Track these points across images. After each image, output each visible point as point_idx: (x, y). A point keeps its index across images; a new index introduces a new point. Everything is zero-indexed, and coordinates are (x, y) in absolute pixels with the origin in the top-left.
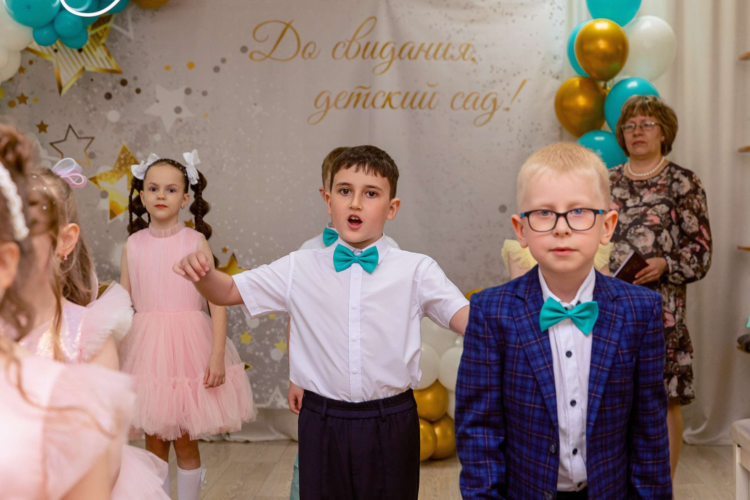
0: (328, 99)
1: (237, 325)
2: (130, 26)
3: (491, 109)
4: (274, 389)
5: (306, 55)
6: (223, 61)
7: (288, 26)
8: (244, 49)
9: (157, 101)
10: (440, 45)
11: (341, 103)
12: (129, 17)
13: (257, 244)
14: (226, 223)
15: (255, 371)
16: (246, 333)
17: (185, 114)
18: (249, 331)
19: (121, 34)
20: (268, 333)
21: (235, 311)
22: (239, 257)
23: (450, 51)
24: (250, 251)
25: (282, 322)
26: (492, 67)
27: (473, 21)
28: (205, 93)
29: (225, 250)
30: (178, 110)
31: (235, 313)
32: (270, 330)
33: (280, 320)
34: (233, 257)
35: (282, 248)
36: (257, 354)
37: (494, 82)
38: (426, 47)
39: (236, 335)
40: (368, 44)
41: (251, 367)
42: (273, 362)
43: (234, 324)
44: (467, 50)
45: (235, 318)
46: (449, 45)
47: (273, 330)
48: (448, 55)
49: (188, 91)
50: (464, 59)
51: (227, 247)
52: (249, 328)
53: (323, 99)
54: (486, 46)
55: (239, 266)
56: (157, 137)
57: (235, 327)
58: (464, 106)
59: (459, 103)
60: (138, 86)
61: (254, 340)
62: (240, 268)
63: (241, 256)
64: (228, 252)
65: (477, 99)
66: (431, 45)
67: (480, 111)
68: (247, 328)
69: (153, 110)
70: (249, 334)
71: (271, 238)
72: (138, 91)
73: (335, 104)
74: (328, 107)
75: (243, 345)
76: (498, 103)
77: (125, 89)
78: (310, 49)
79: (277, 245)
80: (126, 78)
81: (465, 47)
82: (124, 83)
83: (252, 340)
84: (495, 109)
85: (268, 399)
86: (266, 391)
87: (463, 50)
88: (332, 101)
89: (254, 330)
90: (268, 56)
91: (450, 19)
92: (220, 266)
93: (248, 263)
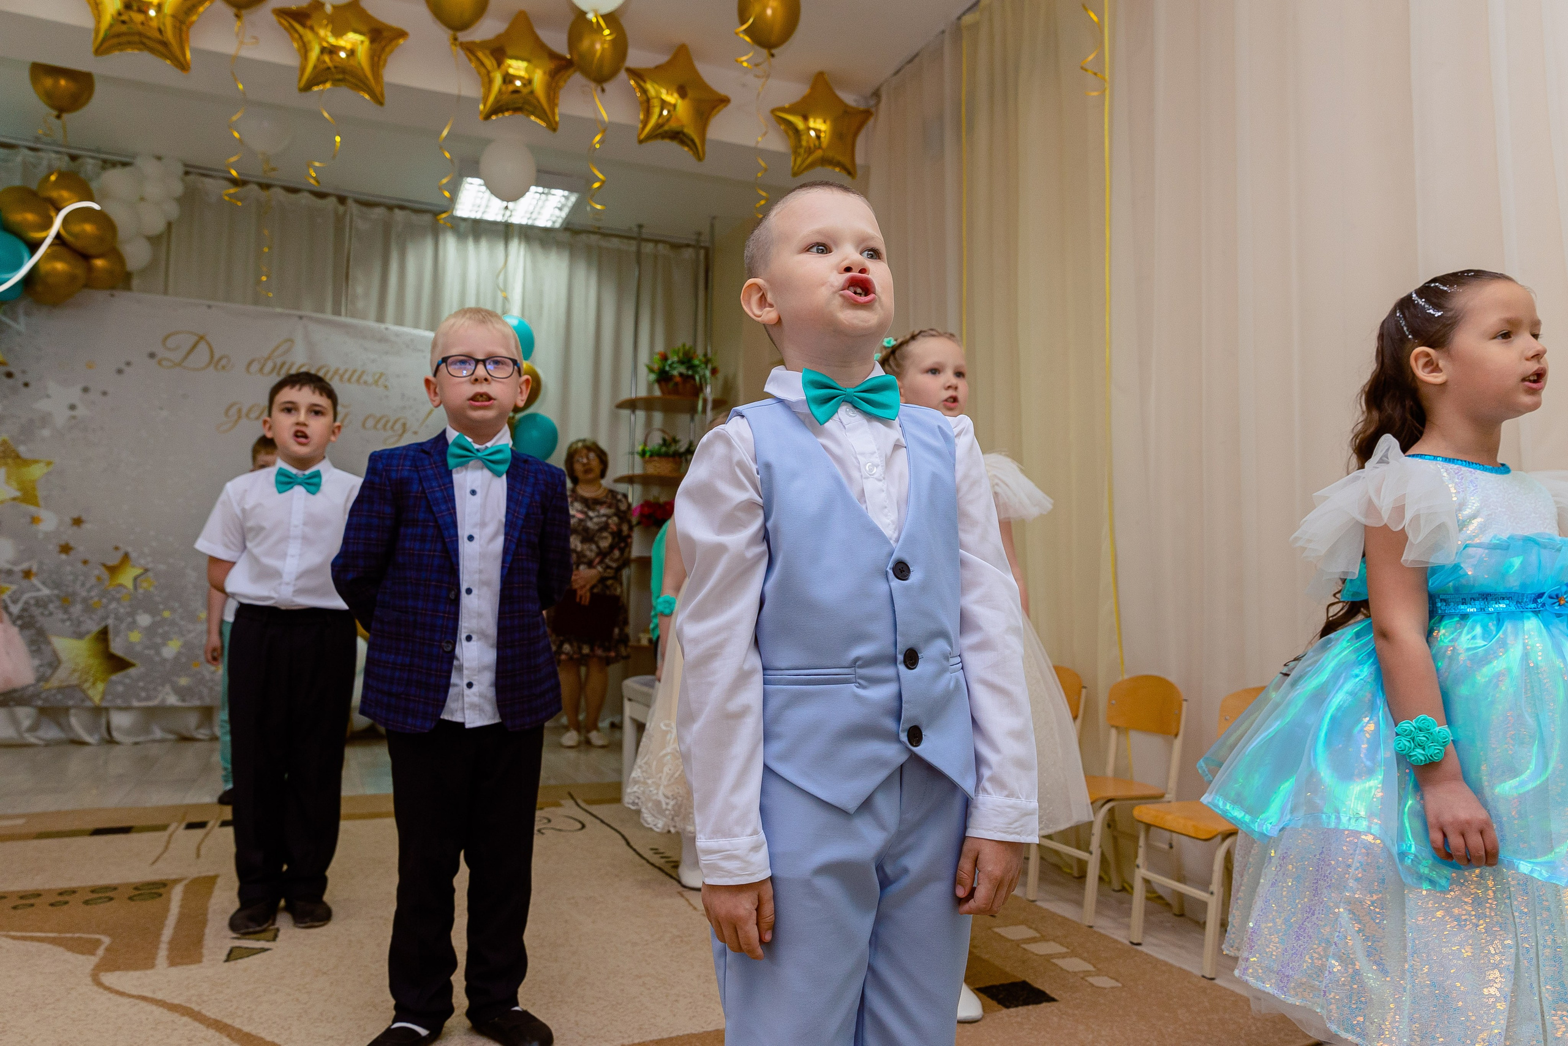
0: (240, 411)
1: (125, 623)
2: (22, 319)
3: (400, 432)
4: (163, 685)
5: (219, 367)
6: (128, 364)
7: (201, 338)
8: (152, 355)
9: (48, 396)
10: (354, 371)
11: (253, 415)
12: (21, 311)
13: (154, 544)
14: (120, 521)
15: (142, 669)
16: (136, 631)
17: (81, 412)
18: (139, 629)
19: (9, 326)
20: (160, 631)
21: (124, 609)
22: (133, 555)
23: (365, 377)
24: (146, 550)
25: (177, 620)
26: (403, 395)
27: (387, 353)
28: (105, 393)
29: (117, 548)
30: (73, 407)
31: (124, 612)
32: (162, 629)
33: (174, 619)
34: (126, 555)
36: (147, 652)
37: (404, 408)
38: (341, 372)
39: (123, 634)
40: (283, 364)
41: (139, 665)
42: (165, 660)
43: (121, 623)
44: (380, 377)
45: (125, 616)
46: (363, 372)
47: (166, 628)
48: (362, 381)
49: (86, 390)
50: (377, 385)
51: (121, 545)
52: (139, 626)
53: (234, 410)
54: (398, 376)
55: (132, 565)
56: (46, 433)
57: (123, 626)
58: (375, 427)
59: (370, 423)
60: (27, 380)
61: (144, 638)
62: (133, 567)
63: (135, 555)
64: (120, 550)
65: (387, 422)
66: (346, 371)
67: (390, 433)
68: (136, 626)
69: (43, 405)
70: (140, 632)
72: (26, 385)
73: (247, 415)
74: (239, 417)
75: (131, 643)
76: (408, 426)
77: (10, 382)
78: (224, 362)
80: (12, 369)
81: (378, 375)
82: (9, 375)
83: (141, 638)
84: (404, 431)
85: (156, 697)
86: (155, 689)
87: (376, 377)
88: (244, 411)
89: (145, 628)
90: (179, 365)
91: (366, 349)
92: (110, 563)
93: (142, 562)
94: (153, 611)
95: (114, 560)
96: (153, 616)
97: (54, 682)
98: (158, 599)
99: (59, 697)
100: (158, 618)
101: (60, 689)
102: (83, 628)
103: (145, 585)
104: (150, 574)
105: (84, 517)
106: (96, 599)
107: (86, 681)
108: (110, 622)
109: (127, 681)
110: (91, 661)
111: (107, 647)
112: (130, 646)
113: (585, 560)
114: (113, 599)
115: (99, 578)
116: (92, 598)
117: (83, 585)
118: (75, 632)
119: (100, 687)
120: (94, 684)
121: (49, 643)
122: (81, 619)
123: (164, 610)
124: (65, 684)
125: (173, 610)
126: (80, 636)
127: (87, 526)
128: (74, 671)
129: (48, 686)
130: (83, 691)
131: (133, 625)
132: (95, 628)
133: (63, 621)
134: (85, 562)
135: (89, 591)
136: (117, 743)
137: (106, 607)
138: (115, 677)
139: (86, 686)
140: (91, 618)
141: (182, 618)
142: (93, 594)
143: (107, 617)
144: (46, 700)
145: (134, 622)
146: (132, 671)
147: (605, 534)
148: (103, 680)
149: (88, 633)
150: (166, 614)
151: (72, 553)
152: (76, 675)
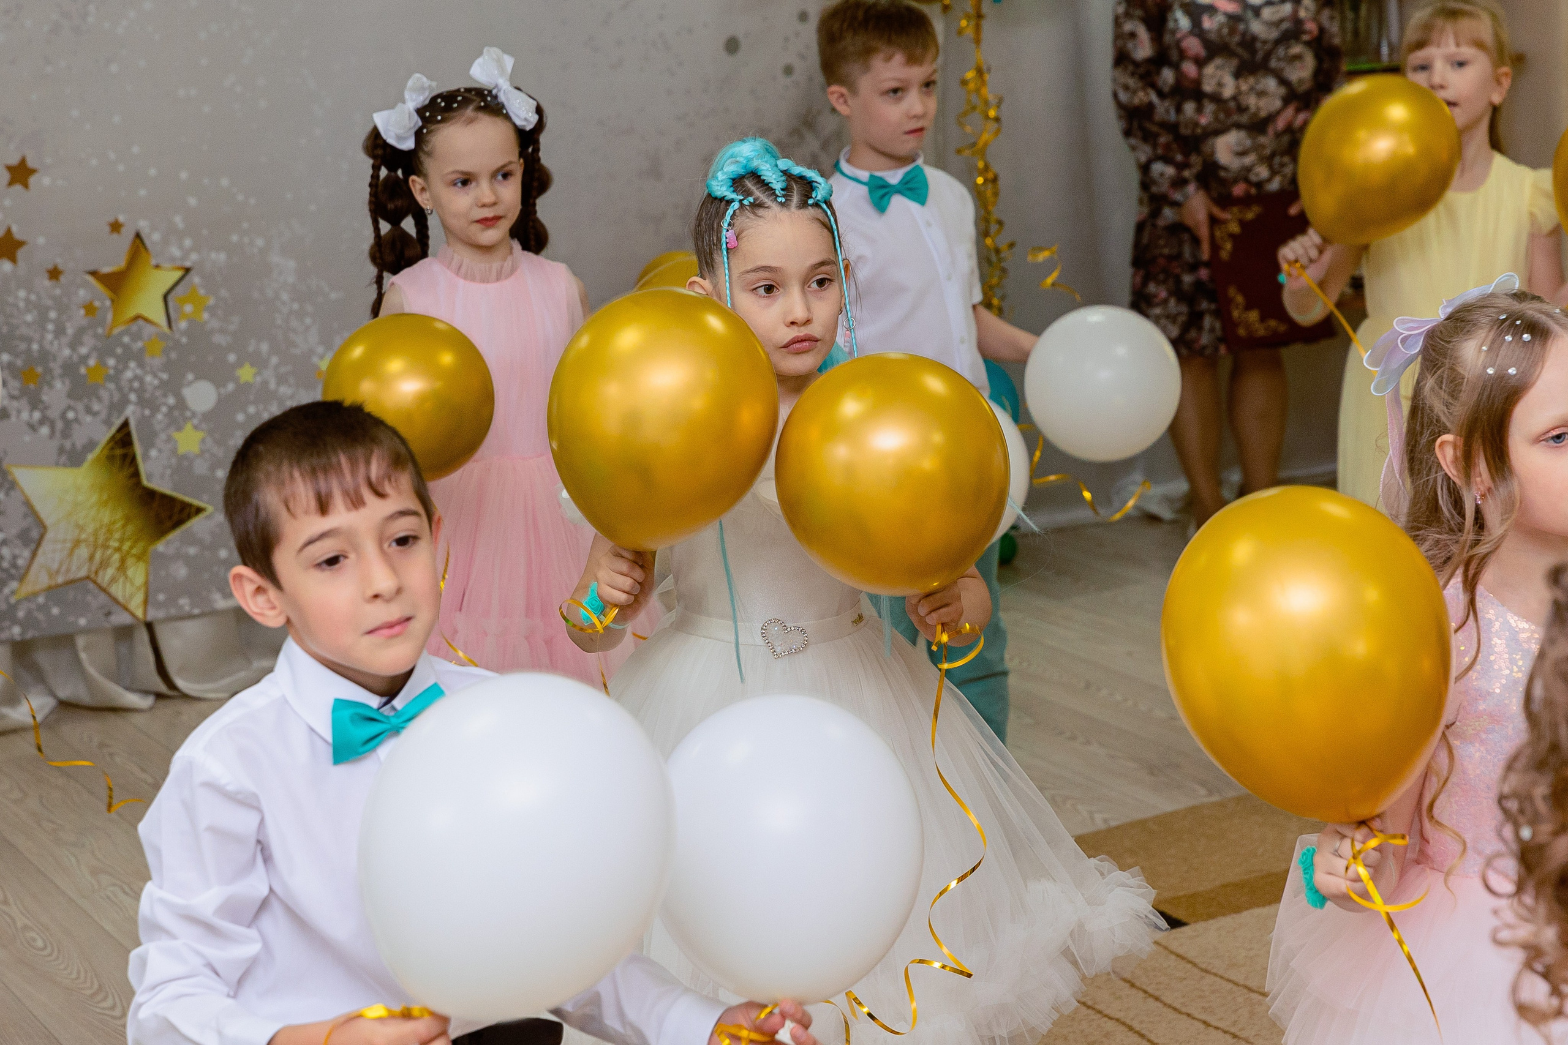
1: (164, 409)
13: (192, 201)
14: (112, 156)
16: (189, 427)
18: (196, 421)
21: (155, 376)
22: (153, 238)
24: (178, 220)
25: (272, 386)
29: (116, 227)
31: (156, 382)
32: (245, 411)
33: (265, 383)
34: (138, 241)
35: (252, 201)
39: (163, 436)
41: (210, 509)
43: (155, 410)
45: (158, 393)
51: (121, 219)
52: (194, 414)
55: (153, 262)
57: (159, 416)
61: (209, 442)
62: (157, 267)
63: (156, 237)
64: (123, 230)
68: (188, 414)
70: (196, 428)
71: (225, 182)
75: (184, 457)
79: (240, 198)
83: (203, 441)
89: (207, 416)
92: (106, 270)
93: (176, 252)
94: (217, 374)
95: (113, 263)
96: (218, 384)
97: (38, 579)
98: (220, 339)
99: (55, 611)
100: (231, 387)
101: (52, 591)
102: (79, 437)
103: (188, 308)
104: (195, 279)
105: (31, 163)
106: (92, 362)
107: (104, 564)
108: (131, 412)
109: (192, 551)
110: (106, 516)
111: (136, 474)
112: (182, 465)
113: (1244, 119)
114: (128, 355)
115: (90, 309)
116: (84, 359)
117: (60, 331)
118: (61, 450)
119: (137, 573)
120: (122, 567)
121: (13, 485)
122: (71, 415)
123: (239, 364)
124: (60, 580)
125: (259, 363)
126: (73, 458)
127: (41, 181)
128: (77, 543)
129: (27, 588)
130: (104, 590)
131: (179, 414)
132: (104, 435)
133: (33, 428)
134: (54, 274)
135: (74, 344)
136: (185, 697)
137: (116, 378)
138: (160, 546)
139: (110, 572)
140: (89, 410)
141: (282, 380)
142: (83, 351)
143: (125, 402)
144: (28, 622)
145: (181, 404)
146: (195, 524)
147: (1296, 49)
148: (139, 558)
149: (90, 446)
150: (246, 373)
151: (21, 253)
152: (83, 552)
